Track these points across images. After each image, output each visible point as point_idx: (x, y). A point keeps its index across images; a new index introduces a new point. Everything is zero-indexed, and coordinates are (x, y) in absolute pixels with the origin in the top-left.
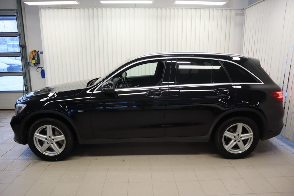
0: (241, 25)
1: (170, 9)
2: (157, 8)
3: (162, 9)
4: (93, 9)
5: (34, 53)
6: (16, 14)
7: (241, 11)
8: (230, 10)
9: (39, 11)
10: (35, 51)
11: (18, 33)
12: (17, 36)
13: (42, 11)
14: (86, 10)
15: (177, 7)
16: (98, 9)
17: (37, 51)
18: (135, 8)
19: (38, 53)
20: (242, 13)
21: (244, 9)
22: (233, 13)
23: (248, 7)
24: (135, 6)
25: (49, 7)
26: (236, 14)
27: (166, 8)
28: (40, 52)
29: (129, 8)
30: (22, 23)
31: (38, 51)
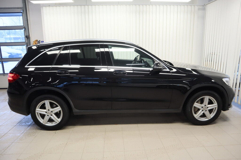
0: (203, 17)
1: (146, 6)
2: (136, 5)
3: (140, 6)
4: (85, 6)
5: (36, 42)
6: (22, 11)
7: (202, 6)
8: (194, 6)
9: (41, 8)
10: (37, 41)
11: (23, 27)
12: (23, 29)
13: (44, 8)
14: (79, 7)
15: (152, 4)
16: (88, 6)
17: (38, 40)
18: (119, 5)
19: (40, 42)
20: (203, 8)
21: (205, 4)
22: (197, 8)
23: (208, 3)
24: (118, 3)
25: (49, 5)
26: (199, 9)
27: (143, 5)
28: (41, 41)
29: (113, 5)
30: (26, 18)
31: (40, 41)
